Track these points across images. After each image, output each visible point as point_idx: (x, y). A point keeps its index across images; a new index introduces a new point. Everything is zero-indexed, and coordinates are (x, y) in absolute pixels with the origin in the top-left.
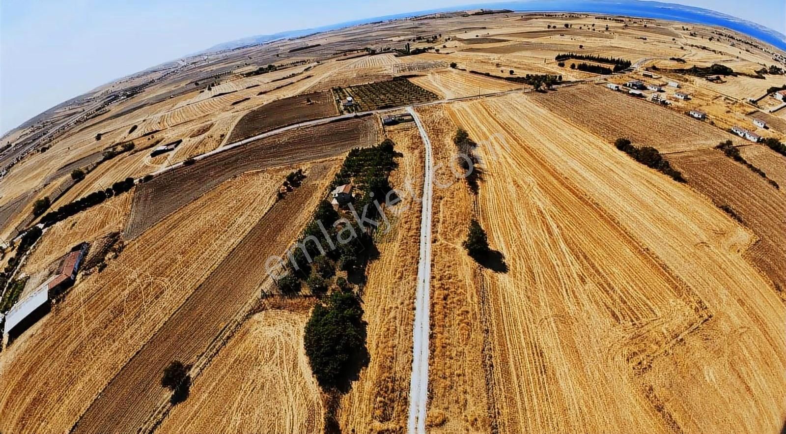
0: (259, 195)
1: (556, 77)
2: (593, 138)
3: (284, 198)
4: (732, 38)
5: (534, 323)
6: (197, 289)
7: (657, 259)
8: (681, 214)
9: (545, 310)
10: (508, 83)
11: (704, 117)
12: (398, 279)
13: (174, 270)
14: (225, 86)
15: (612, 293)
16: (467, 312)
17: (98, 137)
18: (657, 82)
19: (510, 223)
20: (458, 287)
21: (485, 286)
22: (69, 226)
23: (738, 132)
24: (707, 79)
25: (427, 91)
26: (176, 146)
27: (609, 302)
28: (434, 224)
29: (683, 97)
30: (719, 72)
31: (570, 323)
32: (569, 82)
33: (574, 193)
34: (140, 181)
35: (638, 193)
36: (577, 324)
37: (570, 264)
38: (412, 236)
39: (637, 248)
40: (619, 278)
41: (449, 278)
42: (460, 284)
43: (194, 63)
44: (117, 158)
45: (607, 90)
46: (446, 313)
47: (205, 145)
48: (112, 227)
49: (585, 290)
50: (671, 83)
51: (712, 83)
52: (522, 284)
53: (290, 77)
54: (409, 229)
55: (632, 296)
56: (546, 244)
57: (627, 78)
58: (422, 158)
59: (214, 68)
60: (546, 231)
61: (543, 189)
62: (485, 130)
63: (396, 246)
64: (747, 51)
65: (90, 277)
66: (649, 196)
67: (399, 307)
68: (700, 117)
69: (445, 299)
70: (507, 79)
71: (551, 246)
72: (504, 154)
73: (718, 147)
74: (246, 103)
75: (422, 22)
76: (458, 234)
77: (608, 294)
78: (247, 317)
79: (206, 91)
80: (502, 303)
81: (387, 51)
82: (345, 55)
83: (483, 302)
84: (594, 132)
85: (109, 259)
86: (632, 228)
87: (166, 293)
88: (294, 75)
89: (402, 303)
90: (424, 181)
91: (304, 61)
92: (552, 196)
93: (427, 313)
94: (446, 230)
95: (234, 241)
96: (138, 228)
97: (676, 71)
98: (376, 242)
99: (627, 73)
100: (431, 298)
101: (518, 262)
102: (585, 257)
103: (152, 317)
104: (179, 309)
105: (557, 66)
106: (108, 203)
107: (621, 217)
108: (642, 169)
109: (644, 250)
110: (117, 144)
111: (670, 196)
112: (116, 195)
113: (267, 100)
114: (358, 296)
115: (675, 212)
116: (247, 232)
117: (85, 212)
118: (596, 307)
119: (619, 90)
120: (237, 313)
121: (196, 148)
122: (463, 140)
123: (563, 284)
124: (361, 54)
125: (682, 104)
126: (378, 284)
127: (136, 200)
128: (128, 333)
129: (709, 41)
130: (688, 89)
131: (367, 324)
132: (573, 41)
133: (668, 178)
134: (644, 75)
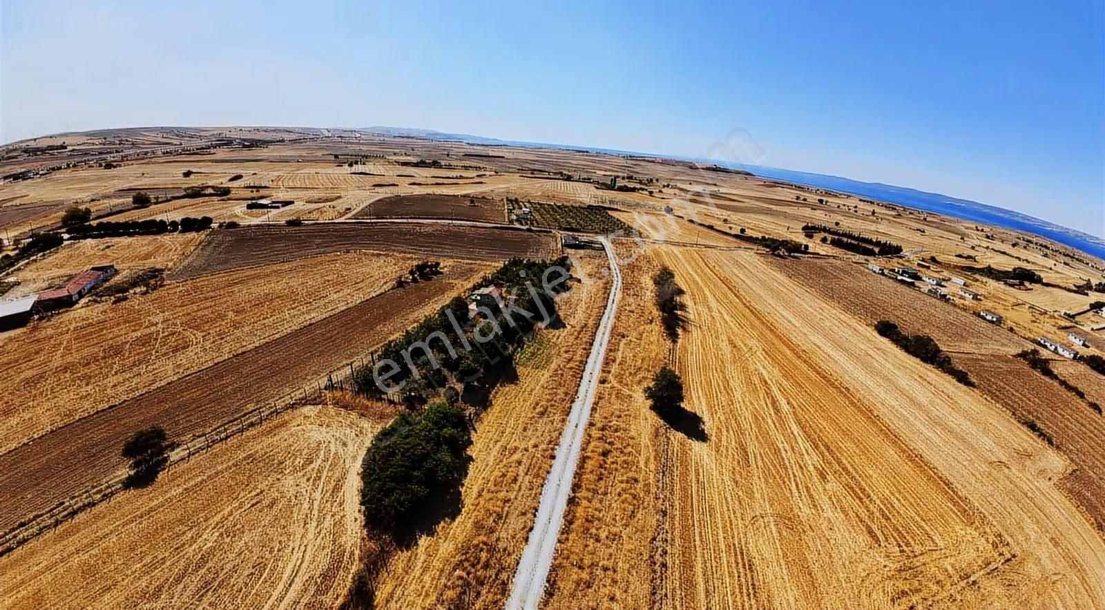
0: (372, 277)
1: (801, 245)
2: (845, 317)
3: (404, 287)
4: (1046, 247)
5: (742, 519)
6: (238, 355)
7: (935, 471)
9: (761, 505)
10: (734, 240)
11: (1000, 322)
12: (537, 414)
14: (371, 167)
15: (868, 503)
16: (636, 480)
17: (188, 174)
18: (936, 275)
19: (719, 385)
20: (628, 445)
21: (670, 453)
23: (1047, 345)
24: (1005, 283)
25: (629, 226)
26: (284, 206)
27: (864, 515)
28: (608, 362)
29: (971, 296)
30: (1023, 278)
31: (801, 530)
32: (818, 254)
33: (814, 369)
34: (221, 226)
35: (907, 388)
36: (812, 534)
37: (804, 452)
38: (571, 368)
39: (904, 452)
40: (880, 486)
41: (616, 431)
42: (631, 442)
43: (343, 137)
44: (201, 199)
45: (867, 271)
46: (601, 474)
47: (322, 213)
49: (825, 490)
50: (954, 279)
51: (1011, 288)
52: (728, 463)
53: (457, 178)
54: (569, 360)
55: (898, 513)
56: (770, 421)
57: (895, 263)
58: (607, 288)
59: (365, 147)
60: (770, 405)
61: (770, 356)
62: (697, 279)
63: (545, 376)
64: (1065, 263)
66: (922, 395)
67: (530, 450)
68: (995, 320)
69: (605, 454)
70: (736, 236)
71: (777, 424)
72: (720, 308)
73: (1019, 356)
74: (391, 188)
75: (638, 163)
76: (641, 381)
77: (862, 502)
78: (293, 407)
79: (346, 166)
80: (693, 481)
81: (587, 180)
82: (532, 173)
83: (663, 472)
84: (847, 309)
85: (134, 294)
86: (897, 425)
87: (190, 349)
88: (461, 177)
89: (536, 446)
90: (604, 313)
91: (479, 168)
92: (782, 368)
93: (572, 467)
94: (622, 372)
97: (963, 268)
98: (517, 364)
99: (896, 260)
100: (583, 449)
101: (725, 433)
102: (828, 448)
104: (199, 371)
105: (803, 237)
106: (164, 238)
107: (882, 411)
108: (913, 362)
109: (916, 456)
110: (208, 187)
111: (951, 398)
112: (182, 232)
113: (418, 191)
114: (470, 420)
115: (960, 419)
116: (337, 311)
118: (842, 516)
119: (883, 274)
121: (309, 213)
122: (664, 278)
123: (792, 476)
124: (552, 177)
125: (969, 301)
126: (506, 412)
127: (204, 244)
129: (1011, 247)
130: (979, 289)
131: (473, 461)
132: (828, 217)
133: (949, 378)
134: (919, 264)
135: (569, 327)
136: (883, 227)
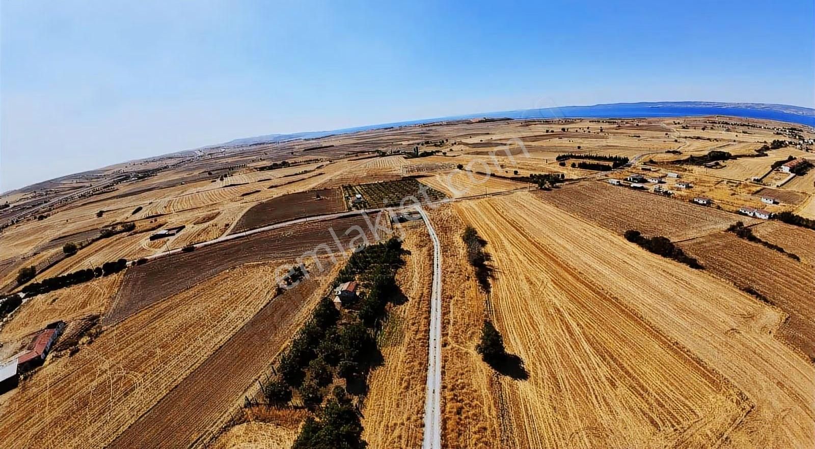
0: (257, 288)
1: (559, 175)
2: (602, 232)
3: (282, 293)
4: (726, 123)
5: (564, 439)
6: (172, 390)
7: (689, 353)
8: (705, 302)
9: (575, 423)
10: (513, 182)
11: (709, 203)
12: (404, 389)
13: (150, 366)
14: (238, 178)
15: (647, 396)
16: (485, 429)
17: (100, 214)
18: (656, 175)
19: (527, 323)
20: (473, 398)
21: (504, 396)
22: (50, 301)
23: (748, 213)
24: (706, 166)
25: (435, 191)
26: (177, 232)
27: (645, 407)
28: (444, 325)
29: (685, 186)
30: (717, 158)
31: (605, 436)
32: (572, 180)
33: (590, 288)
34: (133, 263)
35: (657, 284)
36: (613, 436)
37: (597, 366)
38: (420, 339)
39: (665, 343)
40: (652, 379)
41: (463, 388)
42: (475, 394)
43: (212, 154)
44: (114, 238)
45: (609, 185)
46: (459, 430)
47: (208, 233)
48: (93, 309)
49: (616, 395)
50: (670, 174)
51: (711, 169)
52: (546, 393)
53: (302, 173)
54: (417, 332)
55: (669, 398)
56: (568, 345)
57: (627, 173)
58: (430, 256)
59: (230, 160)
60: (566, 331)
61: (557, 285)
62: (493, 227)
63: (401, 352)
64: (744, 132)
65: (60, 360)
66: (668, 287)
67: (405, 423)
68: (705, 202)
69: (459, 412)
70: (512, 179)
71: (574, 347)
72: (514, 250)
73: (729, 230)
74: (256, 195)
75: (430, 128)
76: (471, 336)
77: (643, 398)
78: (225, 429)
79: (218, 180)
80: (525, 417)
81: (397, 153)
82: (357, 156)
83: (503, 416)
84: (602, 225)
85: (83, 344)
86: (657, 321)
87: (136, 391)
88: (306, 172)
89: (409, 419)
90: (433, 279)
91: (317, 160)
92: (568, 292)
93: (438, 430)
94: (457, 332)
95: (223, 338)
96: (121, 313)
97: (673, 163)
98: (380, 346)
99: (627, 169)
100: (443, 412)
101: (539, 366)
102: (612, 357)
103: (117, 417)
104: (149, 411)
105: (558, 166)
106: (95, 283)
107: (643, 311)
108: (656, 259)
109: (674, 345)
110: (117, 224)
111: (689, 284)
112: (105, 275)
113: (277, 193)
114: (357, 409)
115: (699, 300)
116: (238, 329)
117: (69, 289)
118: (631, 414)
119: (620, 185)
120: (214, 424)
121: (199, 235)
122: (471, 236)
123: (591, 391)
124: (372, 155)
125: (684, 192)
126: (381, 393)
127: (124, 284)
128: (90, 430)
129: (702, 131)
130: (688, 178)
131: (367, 444)
132: (571, 142)
133: (683, 265)
134: (643, 169)
135: (410, 300)
136: (612, 141)
